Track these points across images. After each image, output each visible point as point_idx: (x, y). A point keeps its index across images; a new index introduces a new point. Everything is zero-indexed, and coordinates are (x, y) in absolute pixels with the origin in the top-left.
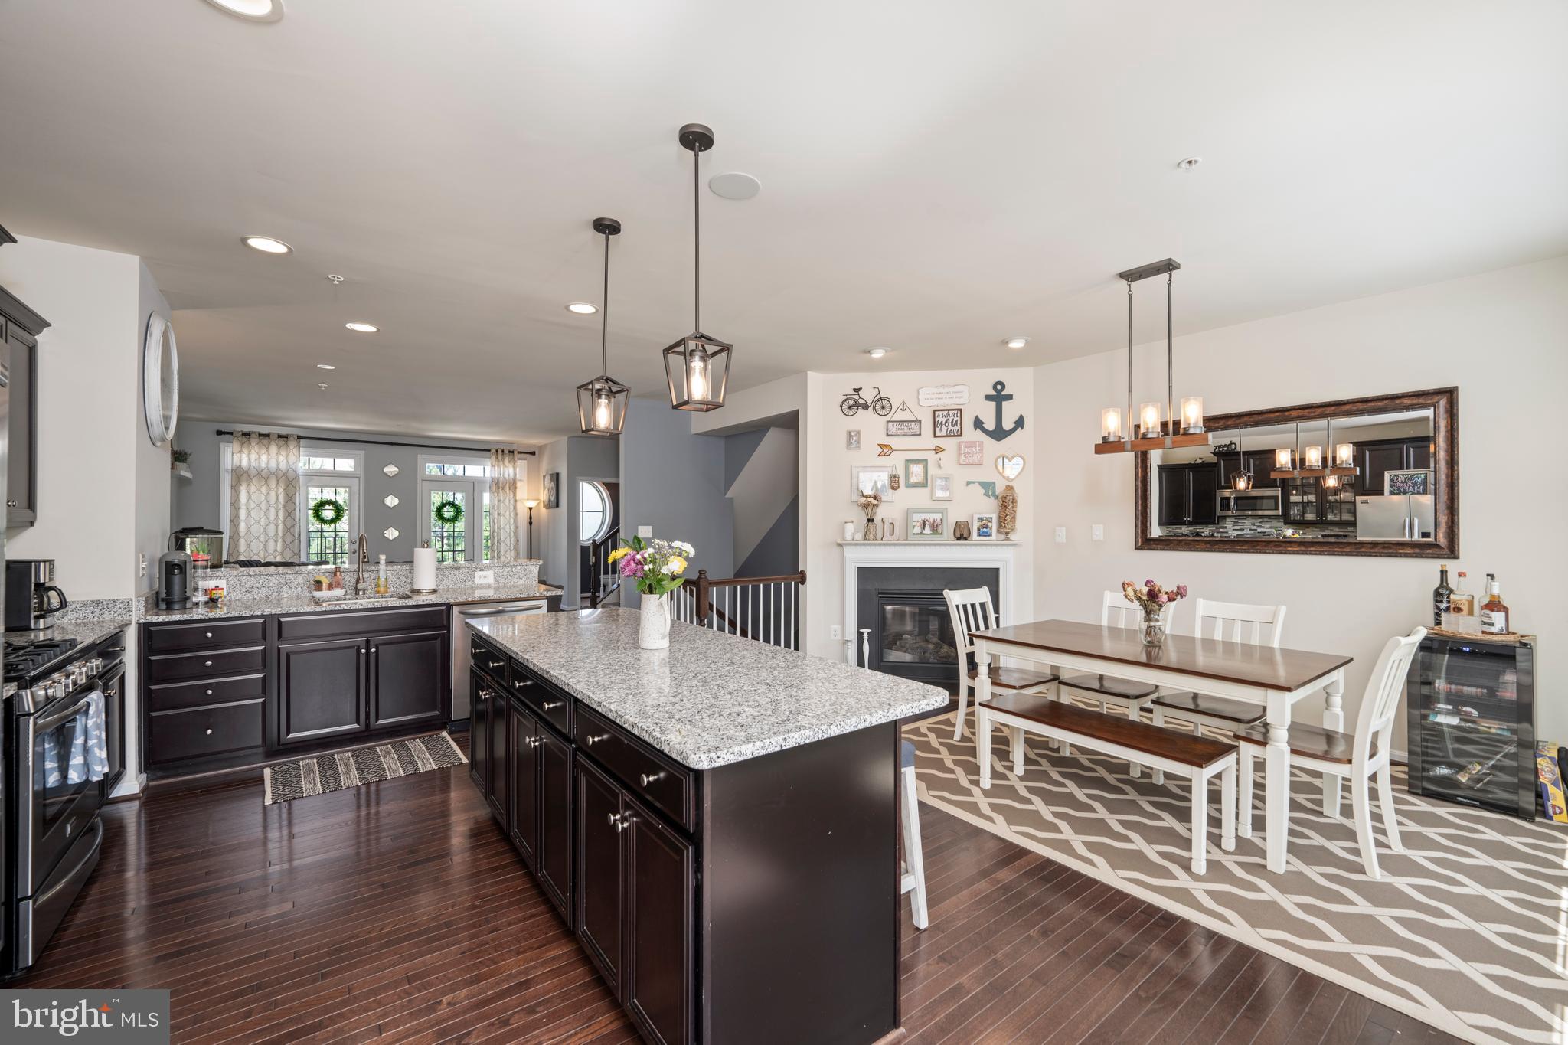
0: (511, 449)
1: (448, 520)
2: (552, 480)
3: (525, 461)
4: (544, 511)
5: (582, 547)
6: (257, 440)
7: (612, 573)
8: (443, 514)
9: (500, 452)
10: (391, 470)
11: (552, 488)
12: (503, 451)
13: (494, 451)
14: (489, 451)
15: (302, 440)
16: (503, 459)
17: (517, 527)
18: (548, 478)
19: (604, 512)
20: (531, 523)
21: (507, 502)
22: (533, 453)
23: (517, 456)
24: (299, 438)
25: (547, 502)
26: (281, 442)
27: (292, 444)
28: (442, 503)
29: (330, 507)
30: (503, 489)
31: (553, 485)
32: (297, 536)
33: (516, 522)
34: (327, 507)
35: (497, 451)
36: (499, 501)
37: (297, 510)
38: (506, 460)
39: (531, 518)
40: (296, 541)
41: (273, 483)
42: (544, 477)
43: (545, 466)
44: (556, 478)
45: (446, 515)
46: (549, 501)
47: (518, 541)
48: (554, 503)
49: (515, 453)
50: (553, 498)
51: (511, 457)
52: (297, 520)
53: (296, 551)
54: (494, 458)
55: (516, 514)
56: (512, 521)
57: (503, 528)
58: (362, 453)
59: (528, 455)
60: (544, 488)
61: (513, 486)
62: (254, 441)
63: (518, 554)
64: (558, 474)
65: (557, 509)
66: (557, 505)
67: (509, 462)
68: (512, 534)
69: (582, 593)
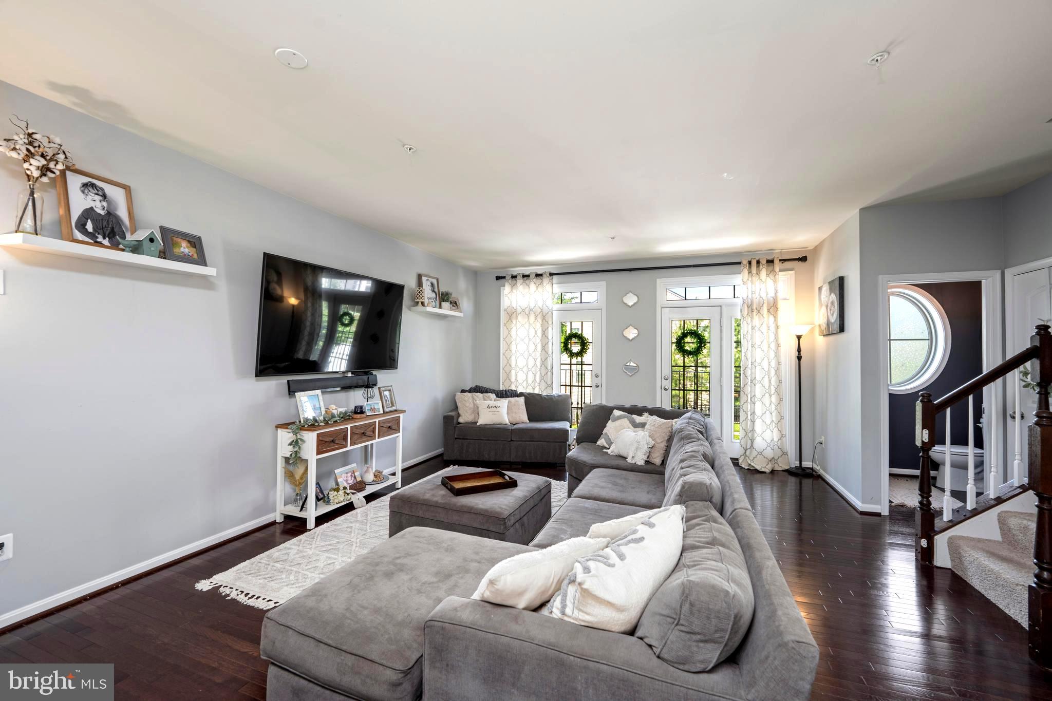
0: (770, 258)
1: (689, 353)
2: (831, 290)
3: (792, 273)
4: (821, 341)
5: (891, 396)
6: (522, 281)
7: (954, 442)
8: (684, 346)
9: (754, 263)
10: (631, 300)
11: (832, 303)
12: (758, 262)
13: (745, 262)
14: (740, 263)
15: (554, 276)
16: (758, 273)
17: (779, 363)
18: (826, 289)
19: (932, 339)
20: (799, 358)
21: (764, 328)
22: (804, 259)
23: (777, 265)
24: (551, 274)
25: (824, 326)
26: (538, 281)
27: (546, 280)
28: (683, 333)
29: (576, 340)
30: (759, 311)
31: (834, 298)
32: (549, 368)
33: (777, 355)
34: (574, 340)
35: (750, 263)
36: (753, 328)
37: (550, 344)
38: (764, 273)
39: (799, 350)
40: (549, 373)
41: (532, 317)
42: (820, 289)
43: (822, 273)
44: (840, 285)
45: (687, 348)
46: (828, 324)
47: (780, 382)
48: (836, 327)
49: (776, 261)
50: (834, 318)
51: (771, 268)
52: (550, 353)
53: (549, 383)
54: (746, 271)
55: (778, 345)
56: (772, 355)
57: (760, 364)
58: (603, 284)
59: (797, 262)
60: (821, 305)
61: (773, 307)
62: (520, 281)
63: (781, 400)
64: (841, 280)
65: (842, 336)
66: (842, 329)
67: (768, 275)
68: (773, 372)
69: (892, 464)
